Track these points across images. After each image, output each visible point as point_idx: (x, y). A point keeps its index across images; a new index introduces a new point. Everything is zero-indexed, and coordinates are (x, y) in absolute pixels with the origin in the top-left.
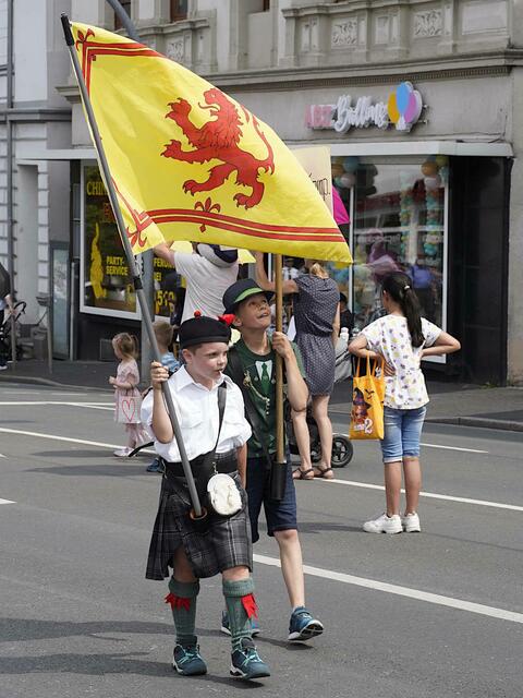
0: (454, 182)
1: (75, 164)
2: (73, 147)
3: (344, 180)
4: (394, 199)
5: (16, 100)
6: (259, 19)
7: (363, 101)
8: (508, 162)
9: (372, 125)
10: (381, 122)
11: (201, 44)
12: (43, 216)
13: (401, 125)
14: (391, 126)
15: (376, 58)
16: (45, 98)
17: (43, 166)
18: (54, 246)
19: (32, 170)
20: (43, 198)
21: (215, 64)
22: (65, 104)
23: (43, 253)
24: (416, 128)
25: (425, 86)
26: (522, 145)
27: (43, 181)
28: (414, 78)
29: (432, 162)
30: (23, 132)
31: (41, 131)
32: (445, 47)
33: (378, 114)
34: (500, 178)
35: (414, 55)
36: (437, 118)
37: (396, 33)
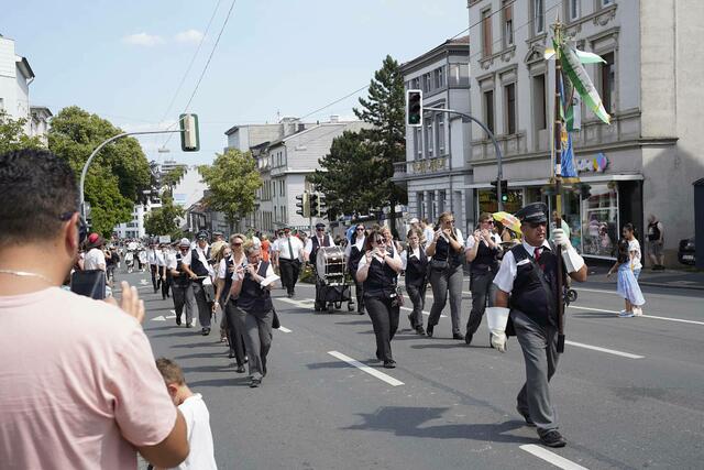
0: (620, 190)
1: (475, 189)
2: (473, 183)
3: (578, 192)
4: (597, 197)
5: (453, 166)
6: (542, 132)
7: (584, 161)
8: (642, 182)
9: (588, 170)
10: (591, 169)
11: (521, 143)
12: (464, 209)
13: (599, 169)
14: (595, 170)
15: (587, 144)
16: (462, 165)
17: (463, 192)
18: (468, 221)
19: (459, 193)
20: (463, 203)
21: (526, 150)
22: (470, 168)
23: (464, 224)
24: (605, 170)
25: (608, 154)
26: (648, 175)
27: (463, 197)
28: (603, 151)
29: (611, 183)
30: (456, 179)
31: (462, 178)
32: (615, 139)
33: (589, 166)
34: (638, 190)
35: (603, 142)
36: (613, 167)
37: (595, 135)
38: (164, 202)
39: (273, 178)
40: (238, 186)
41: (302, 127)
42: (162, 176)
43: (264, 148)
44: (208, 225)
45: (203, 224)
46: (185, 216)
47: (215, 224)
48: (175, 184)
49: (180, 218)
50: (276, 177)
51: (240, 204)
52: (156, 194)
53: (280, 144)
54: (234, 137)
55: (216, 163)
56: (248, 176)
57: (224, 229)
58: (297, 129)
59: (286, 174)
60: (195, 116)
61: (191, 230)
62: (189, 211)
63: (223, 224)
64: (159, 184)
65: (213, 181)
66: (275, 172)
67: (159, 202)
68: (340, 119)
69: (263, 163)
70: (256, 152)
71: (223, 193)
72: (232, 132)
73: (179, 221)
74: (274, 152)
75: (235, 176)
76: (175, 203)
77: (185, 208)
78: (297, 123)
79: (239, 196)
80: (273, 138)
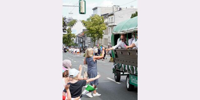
38: (68, 32)
39: (109, 26)
40: (97, 28)
41: (120, 9)
42: (67, 23)
43: (106, 16)
44: (84, 42)
45: (82, 41)
46: (76, 38)
47: (86, 41)
48: (72, 26)
49: (74, 38)
50: (110, 26)
51: (98, 34)
52: (65, 29)
53: (112, 15)
54: (95, 11)
55: (88, 20)
56: (101, 25)
57: (89, 44)
58: (119, 10)
59: (114, 25)
60: (85, 1)
61: (77, 43)
62: (77, 36)
63: (90, 42)
64: (66, 25)
65: (88, 26)
66: (110, 25)
67: (66, 32)
68: (134, 7)
69: (106, 21)
70: (103, 17)
71: (92, 30)
72: (95, 9)
73: (73, 39)
74: (110, 17)
75: (97, 25)
76: (72, 33)
77: (76, 35)
78: (119, 8)
79: (97, 32)
80: (110, 12)
